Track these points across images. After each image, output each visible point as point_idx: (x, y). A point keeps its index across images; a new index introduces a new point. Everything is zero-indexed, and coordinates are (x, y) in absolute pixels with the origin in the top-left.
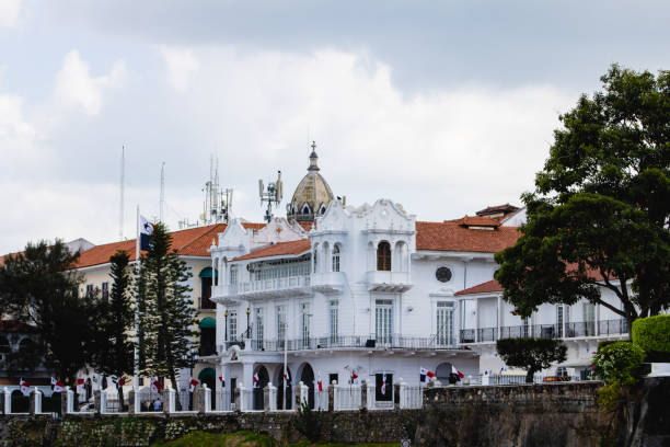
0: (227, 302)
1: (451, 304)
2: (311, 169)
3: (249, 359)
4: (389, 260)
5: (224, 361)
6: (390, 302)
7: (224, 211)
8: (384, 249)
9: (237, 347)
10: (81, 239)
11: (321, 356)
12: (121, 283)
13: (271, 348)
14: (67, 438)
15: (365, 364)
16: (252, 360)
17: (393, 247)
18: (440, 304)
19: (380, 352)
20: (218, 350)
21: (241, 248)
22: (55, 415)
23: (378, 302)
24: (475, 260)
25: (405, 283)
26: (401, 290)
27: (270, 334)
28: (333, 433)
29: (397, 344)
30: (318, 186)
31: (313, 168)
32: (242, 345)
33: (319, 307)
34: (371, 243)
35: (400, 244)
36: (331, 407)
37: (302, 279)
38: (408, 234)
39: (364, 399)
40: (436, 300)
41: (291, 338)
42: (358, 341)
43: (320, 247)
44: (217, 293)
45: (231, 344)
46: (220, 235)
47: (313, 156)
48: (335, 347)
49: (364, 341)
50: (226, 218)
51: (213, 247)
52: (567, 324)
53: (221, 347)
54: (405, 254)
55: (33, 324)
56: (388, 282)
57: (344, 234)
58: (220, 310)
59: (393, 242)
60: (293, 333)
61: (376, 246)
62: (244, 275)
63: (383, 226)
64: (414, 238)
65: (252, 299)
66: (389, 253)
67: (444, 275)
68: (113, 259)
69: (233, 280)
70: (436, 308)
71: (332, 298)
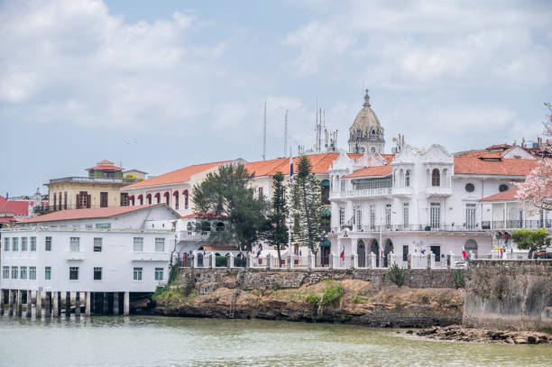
0: (338, 202)
1: (474, 205)
2: (365, 105)
3: (355, 236)
4: (438, 179)
5: (339, 237)
6: (438, 204)
7: (332, 145)
8: (436, 173)
9: (348, 230)
10: (240, 159)
11: (398, 235)
12: (279, 192)
13: (367, 229)
14: (250, 282)
15: (425, 241)
16: (357, 237)
17: (441, 173)
18: (467, 205)
19: (434, 234)
20: (333, 229)
21: (347, 170)
22: (242, 268)
23: (432, 204)
24: (488, 179)
25: (448, 193)
26: (446, 197)
27: (366, 221)
28: (410, 281)
29: (443, 228)
30: (370, 116)
31: (367, 105)
32: (351, 228)
33: (397, 206)
34: (428, 170)
35: (445, 170)
36: (409, 267)
37: (386, 189)
38: (450, 165)
39: (429, 262)
40: (465, 203)
41: (379, 224)
42: (421, 227)
43: (397, 172)
44: (333, 196)
45: (343, 227)
46: (334, 162)
47: (367, 97)
48: (407, 230)
49: (424, 227)
50: (334, 149)
51: (330, 169)
52: (546, 220)
53: (336, 228)
54: (447, 176)
55: (225, 214)
56: (438, 193)
57: (413, 165)
58: (334, 205)
59: (441, 169)
60: (380, 221)
61: (431, 172)
62: (349, 186)
63: (436, 160)
64: (453, 167)
65: (354, 201)
66: (438, 175)
67: (470, 188)
68: (274, 177)
69: (343, 189)
70: (465, 207)
71: (405, 202)
